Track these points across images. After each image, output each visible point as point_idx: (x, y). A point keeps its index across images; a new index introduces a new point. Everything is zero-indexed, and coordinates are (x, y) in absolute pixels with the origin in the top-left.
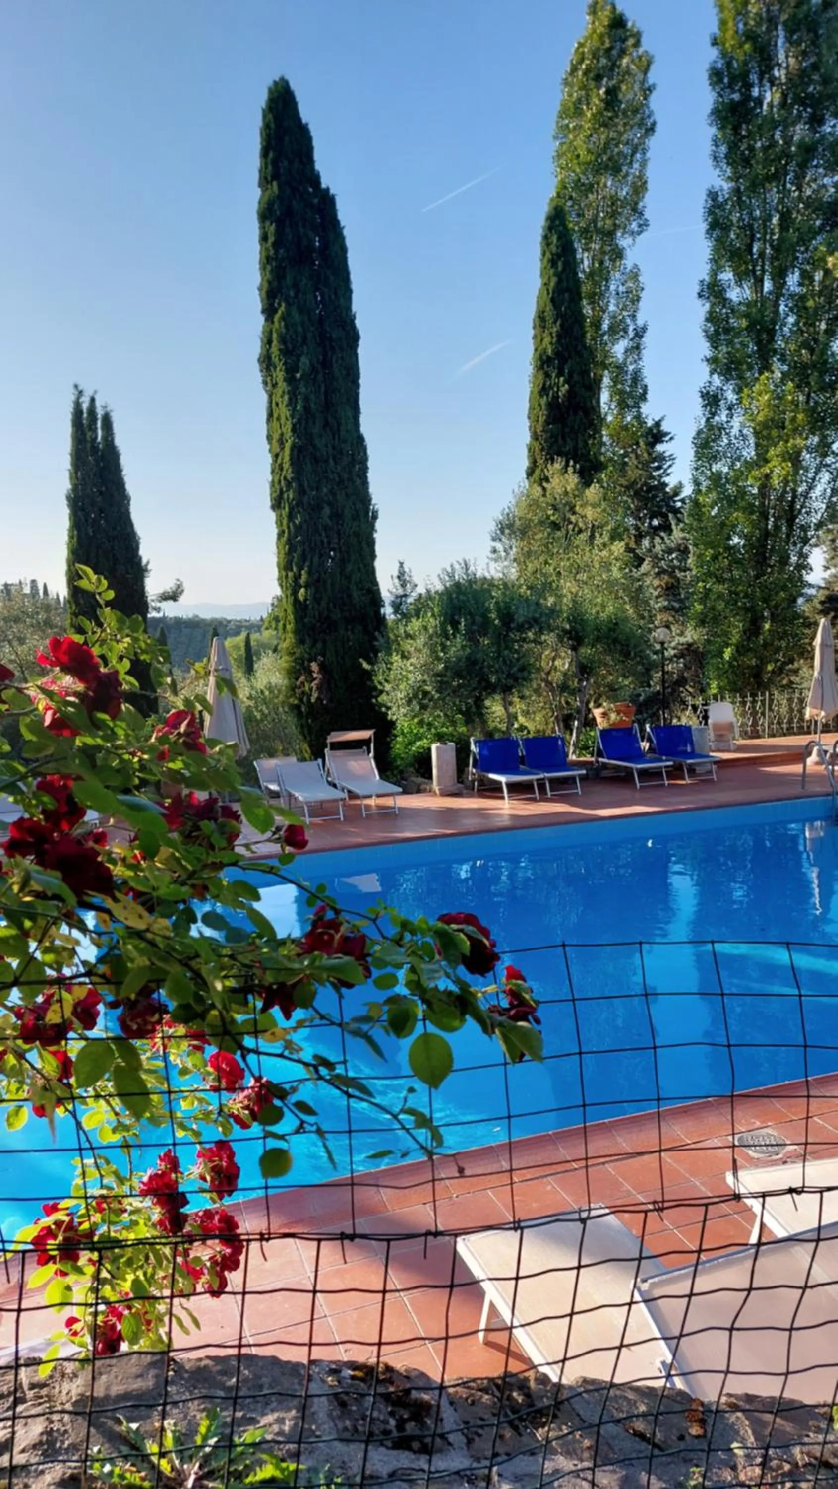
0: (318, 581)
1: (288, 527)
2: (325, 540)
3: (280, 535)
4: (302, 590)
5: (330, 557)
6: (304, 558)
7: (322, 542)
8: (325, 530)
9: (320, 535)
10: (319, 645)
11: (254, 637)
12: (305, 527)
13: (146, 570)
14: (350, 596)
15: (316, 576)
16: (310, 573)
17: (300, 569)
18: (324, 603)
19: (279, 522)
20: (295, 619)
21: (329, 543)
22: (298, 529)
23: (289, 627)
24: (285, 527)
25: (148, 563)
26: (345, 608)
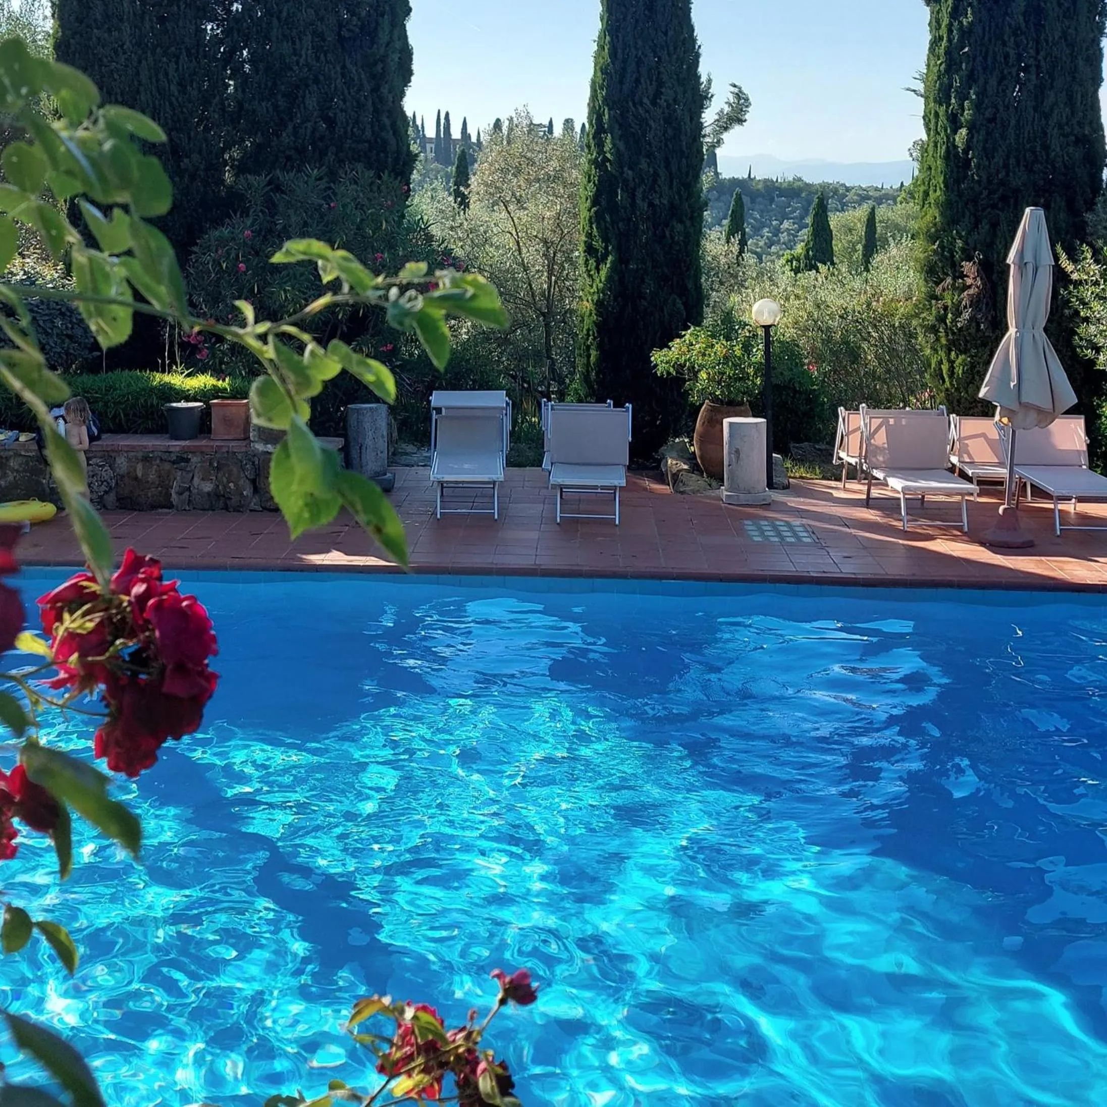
0: (992, 120)
1: (950, 31)
2: (1012, 53)
3: (935, 43)
4: (964, 131)
5: (1018, 81)
6: (971, 79)
7: (1007, 56)
8: (1015, 34)
9: (1004, 44)
10: (985, 227)
11: (882, 212)
12: (978, 29)
13: (706, 98)
14: (1046, 148)
15: (988, 113)
16: (978, 107)
17: (962, 97)
18: (998, 160)
19: (935, 24)
20: (945, 182)
21: (1020, 58)
22: (966, 33)
23: (932, 196)
24: (944, 32)
25: (709, 81)
26: (1037, 167)
